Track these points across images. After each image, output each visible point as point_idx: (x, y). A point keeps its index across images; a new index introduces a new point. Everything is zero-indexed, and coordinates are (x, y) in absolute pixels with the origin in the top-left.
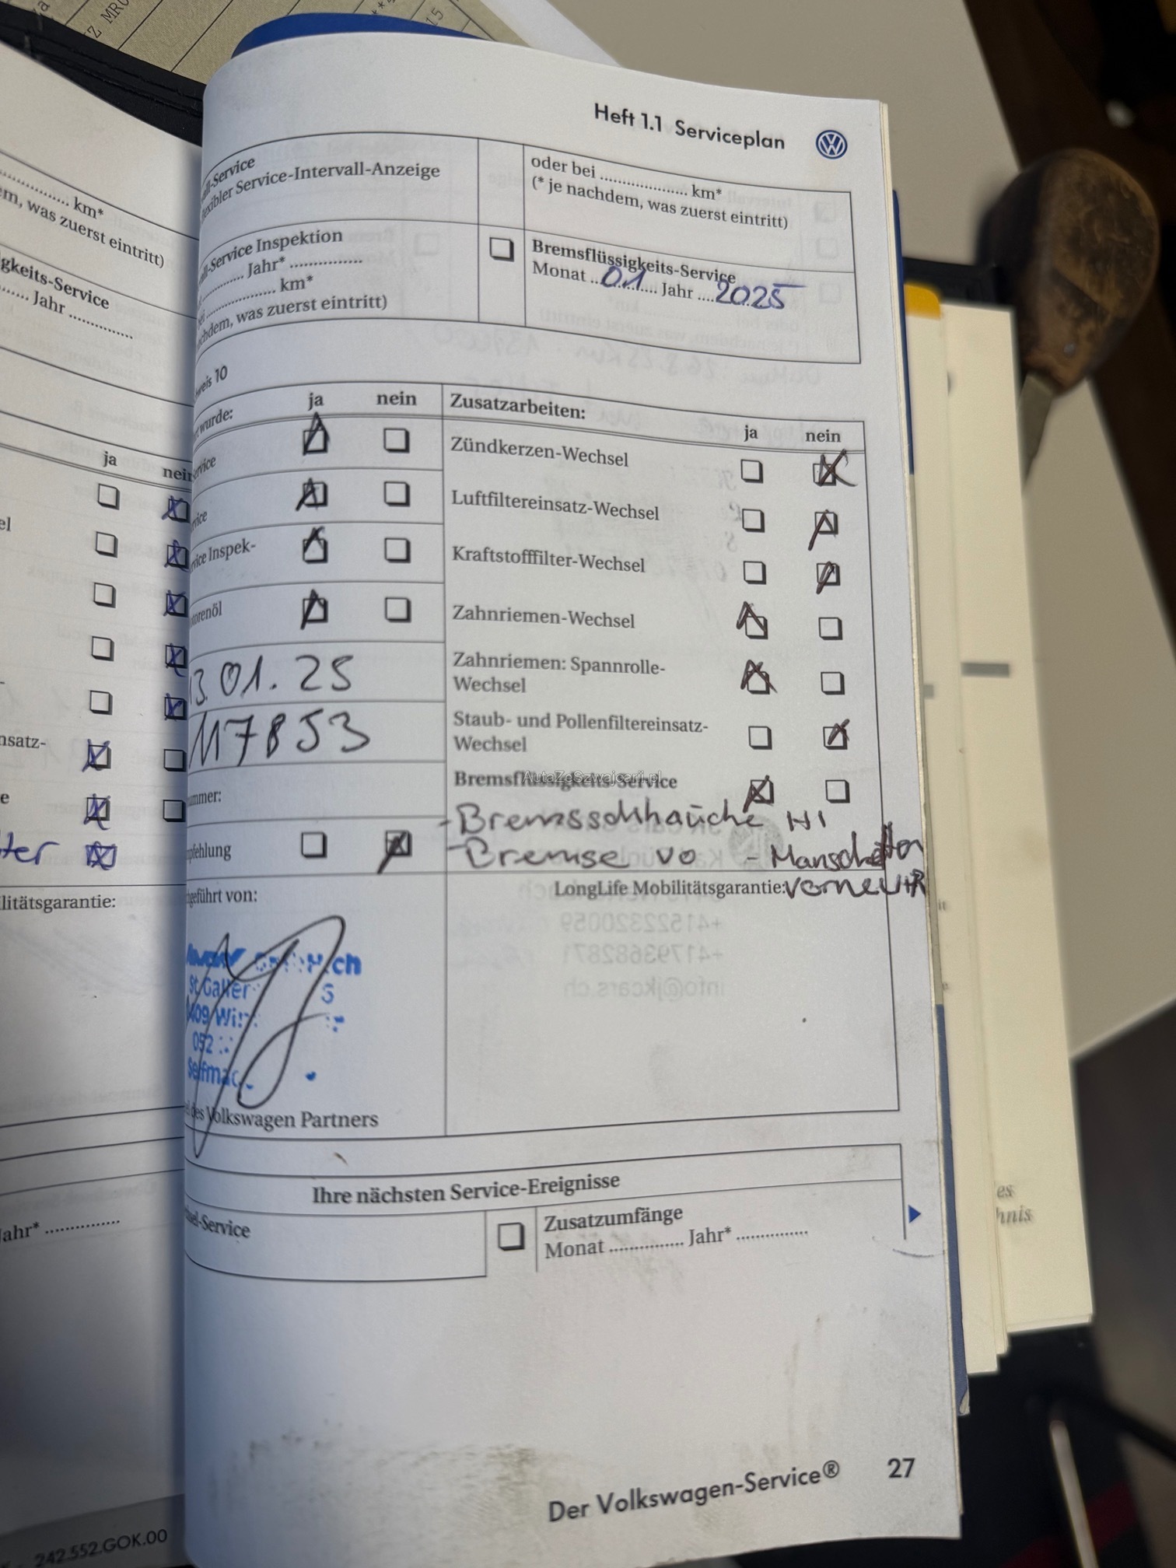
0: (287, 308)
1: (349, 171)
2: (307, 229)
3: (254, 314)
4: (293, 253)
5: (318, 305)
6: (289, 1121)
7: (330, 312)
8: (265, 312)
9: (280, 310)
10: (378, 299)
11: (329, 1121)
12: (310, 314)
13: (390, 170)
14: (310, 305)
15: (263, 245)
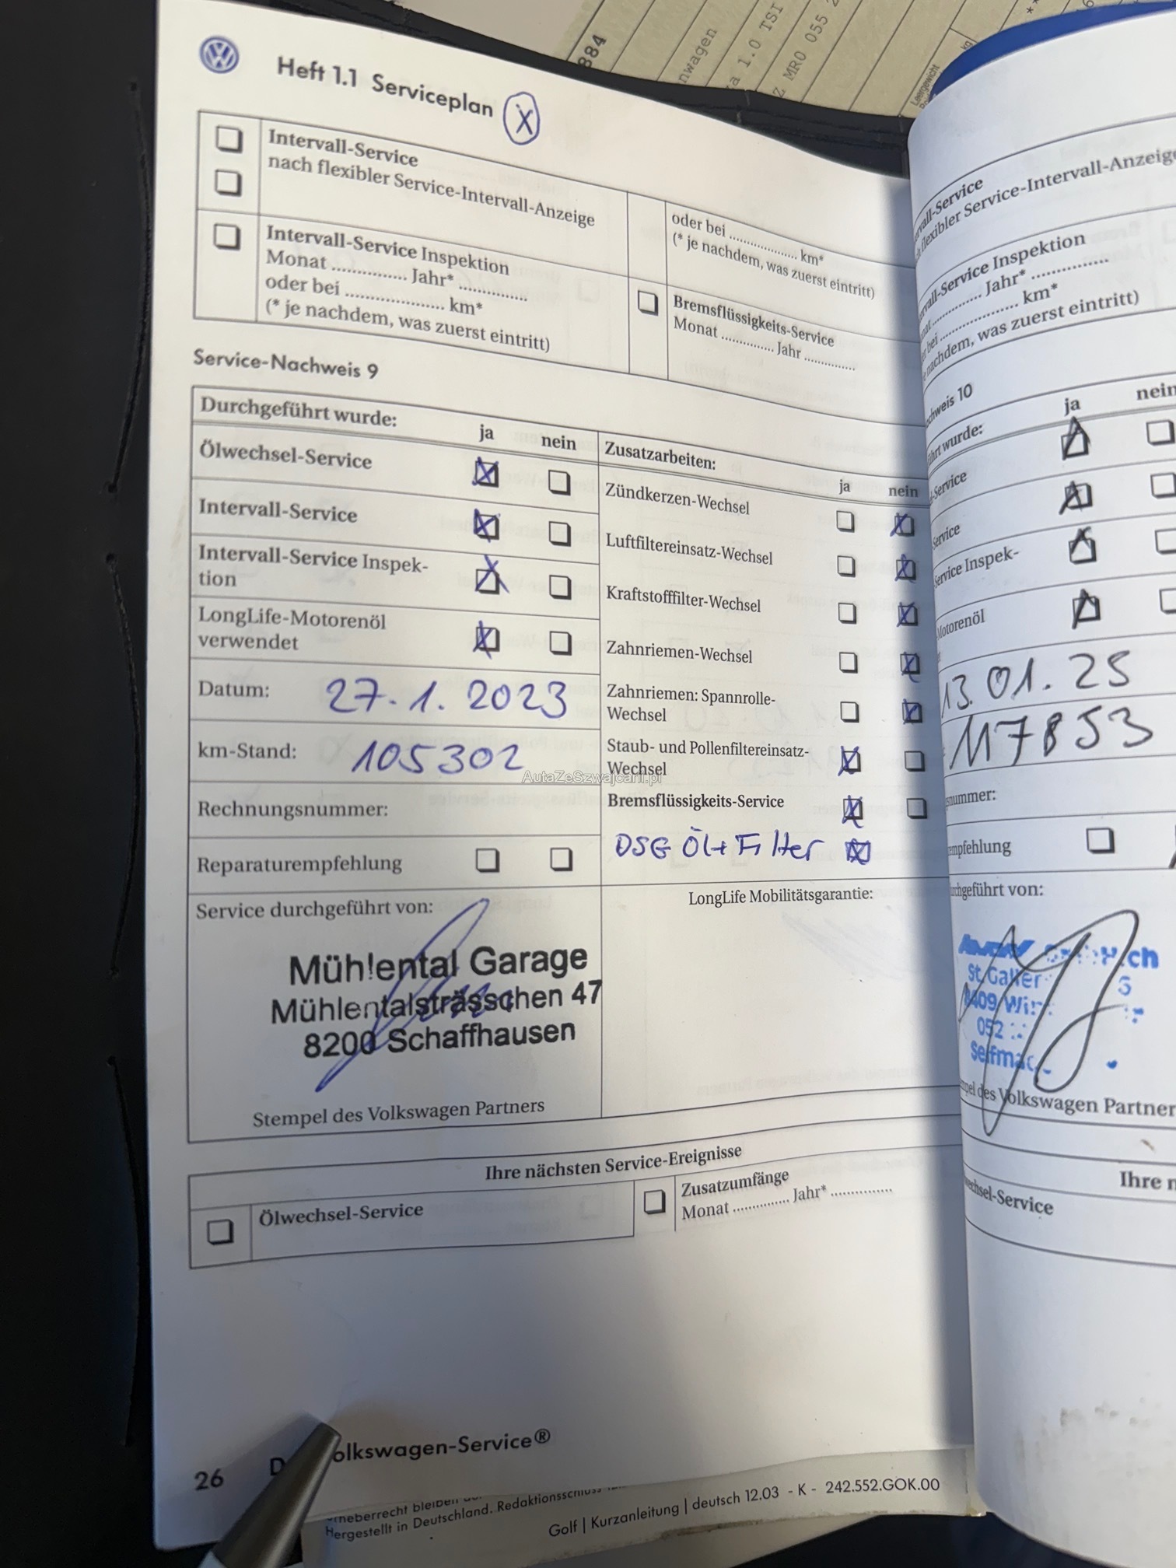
0: (1033, 320)
1: (1086, 172)
2: (1046, 239)
3: (996, 331)
4: (1032, 265)
5: (1066, 311)
6: (1091, 1106)
7: (1080, 317)
8: (1010, 326)
9: (1026, 322)
10: (1129, 296)
11: (1134, 1109)
12: (1059, 321)
13: (1129, 162)
14: (1057, 313)
15: (999, 262)
